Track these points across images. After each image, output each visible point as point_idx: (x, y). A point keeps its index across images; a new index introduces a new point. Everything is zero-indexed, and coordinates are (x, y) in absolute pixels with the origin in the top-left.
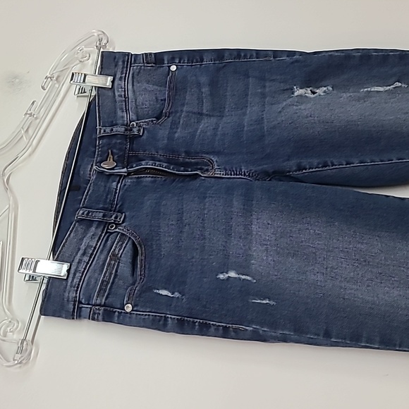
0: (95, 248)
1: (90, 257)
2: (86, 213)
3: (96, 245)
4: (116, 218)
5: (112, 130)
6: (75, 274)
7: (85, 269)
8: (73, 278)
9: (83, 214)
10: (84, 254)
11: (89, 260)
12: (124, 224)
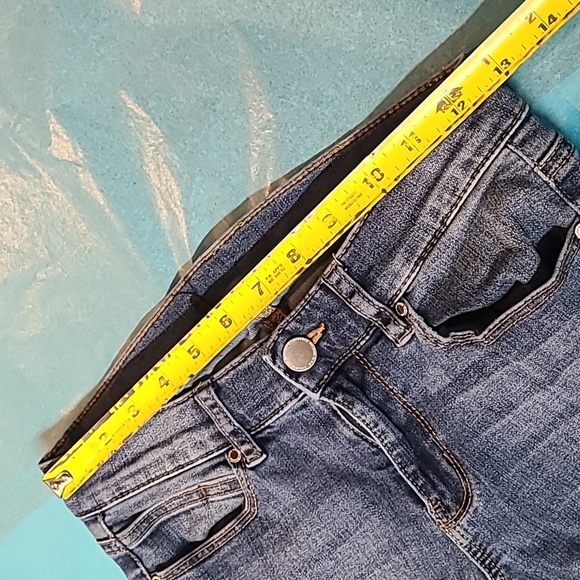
0: (192, 462)
1: (177, 468)
2: (210, 402)
3: (197, 460)
4: (249, 452)
5: (352, 295)
6: (139, 472)
7: (158, 477)
8: (132, 475)
9: (206, 400)
10: (172, 456)
11: (173, 471)
12: (251, 473)
